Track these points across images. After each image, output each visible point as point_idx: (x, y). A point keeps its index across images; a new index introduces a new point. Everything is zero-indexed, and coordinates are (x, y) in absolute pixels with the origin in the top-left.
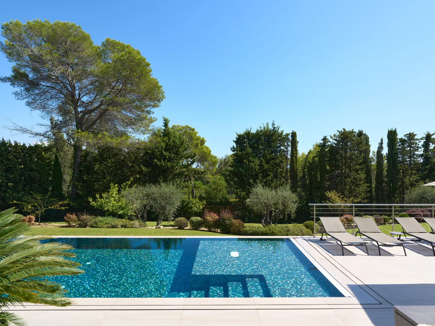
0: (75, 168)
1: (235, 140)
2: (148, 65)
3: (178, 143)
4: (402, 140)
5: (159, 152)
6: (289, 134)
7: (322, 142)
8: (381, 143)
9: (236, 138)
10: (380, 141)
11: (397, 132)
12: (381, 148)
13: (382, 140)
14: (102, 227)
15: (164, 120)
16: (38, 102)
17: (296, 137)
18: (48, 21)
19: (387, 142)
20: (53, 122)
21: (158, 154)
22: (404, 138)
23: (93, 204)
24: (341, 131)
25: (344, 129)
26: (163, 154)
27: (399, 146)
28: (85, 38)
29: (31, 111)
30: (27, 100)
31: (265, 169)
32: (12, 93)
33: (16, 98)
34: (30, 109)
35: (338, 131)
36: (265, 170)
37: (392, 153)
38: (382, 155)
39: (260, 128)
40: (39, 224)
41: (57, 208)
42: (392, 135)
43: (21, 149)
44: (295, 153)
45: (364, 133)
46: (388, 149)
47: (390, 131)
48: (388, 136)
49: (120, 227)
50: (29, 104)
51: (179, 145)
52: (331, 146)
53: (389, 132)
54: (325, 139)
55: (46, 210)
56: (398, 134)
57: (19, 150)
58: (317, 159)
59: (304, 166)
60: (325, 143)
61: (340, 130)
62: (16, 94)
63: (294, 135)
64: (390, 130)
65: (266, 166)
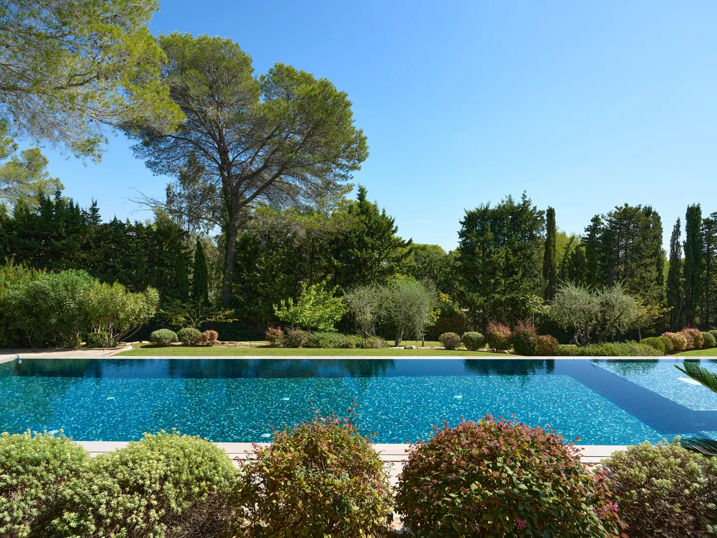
0: (228, 261)
1: (463, 220)
2: (348, 104)
3: (385, 225)
4: (707, 222)
5: (356, 237)
6: (543, 212)
7: (592, 224)
8: (678, 226)
9: (465, 217)
10: (676, 223)
11: (701, 209)
12: (676, 233)
13: (678, 221)
14: (327, 347)
15: (359, 191)
16: (165, 162)
17: (554, 216)
18: (190, 35)
19: (685, 224)
20: (170, 193)
21: (355, 240)
22: (711, 218)
23: (278, 314)
24: (622, 208)
25: (626, 205)
26: (363, 240)
27: (703, 229)
28: (245, 62)
29: (154, 175)
30: (147, 159)
31: (511, 264)
32: (130, 148)
33: (135, 156)
34: (152, 173)
35: (616, 207)
36: (511, 266)
37: (694, 241)
38: (678, 243)
39: (503, 202)
40: (222, 344)
41: (220, 321)
42: (693, 213)
43: (146, 234)
44: (552, 241)
45: (653, 210)
46: (686, 235)
47: (692, 207)
48: (687, 215)
49: (354, 346)
50: (150, 165)
51: (385, 227)
52: (605, 230)
53: (688, 209)
54: (596, 220)
55: (204, 323)
56: (702, 212)
57: (145, 235)
58: (584, 249)
59: (565, 259)
60: (595, 225)
61: (619, 206)
62: (135, 149)
63: (551, 213)
64: (690, 206)
65: (513, 259)
